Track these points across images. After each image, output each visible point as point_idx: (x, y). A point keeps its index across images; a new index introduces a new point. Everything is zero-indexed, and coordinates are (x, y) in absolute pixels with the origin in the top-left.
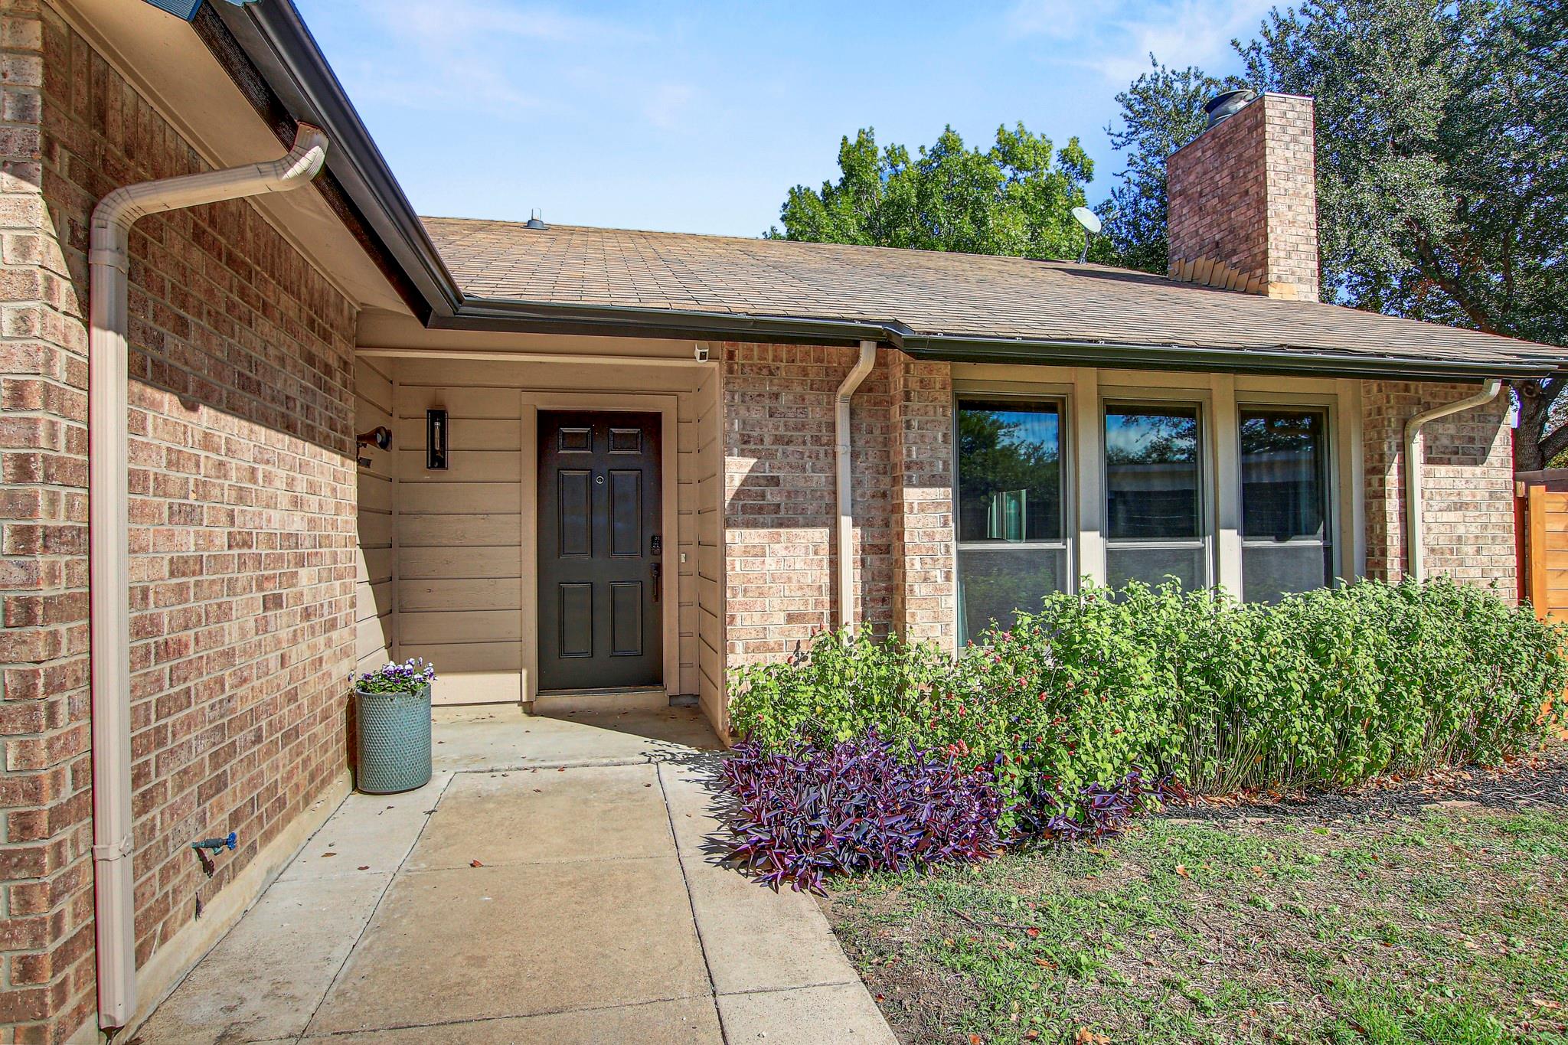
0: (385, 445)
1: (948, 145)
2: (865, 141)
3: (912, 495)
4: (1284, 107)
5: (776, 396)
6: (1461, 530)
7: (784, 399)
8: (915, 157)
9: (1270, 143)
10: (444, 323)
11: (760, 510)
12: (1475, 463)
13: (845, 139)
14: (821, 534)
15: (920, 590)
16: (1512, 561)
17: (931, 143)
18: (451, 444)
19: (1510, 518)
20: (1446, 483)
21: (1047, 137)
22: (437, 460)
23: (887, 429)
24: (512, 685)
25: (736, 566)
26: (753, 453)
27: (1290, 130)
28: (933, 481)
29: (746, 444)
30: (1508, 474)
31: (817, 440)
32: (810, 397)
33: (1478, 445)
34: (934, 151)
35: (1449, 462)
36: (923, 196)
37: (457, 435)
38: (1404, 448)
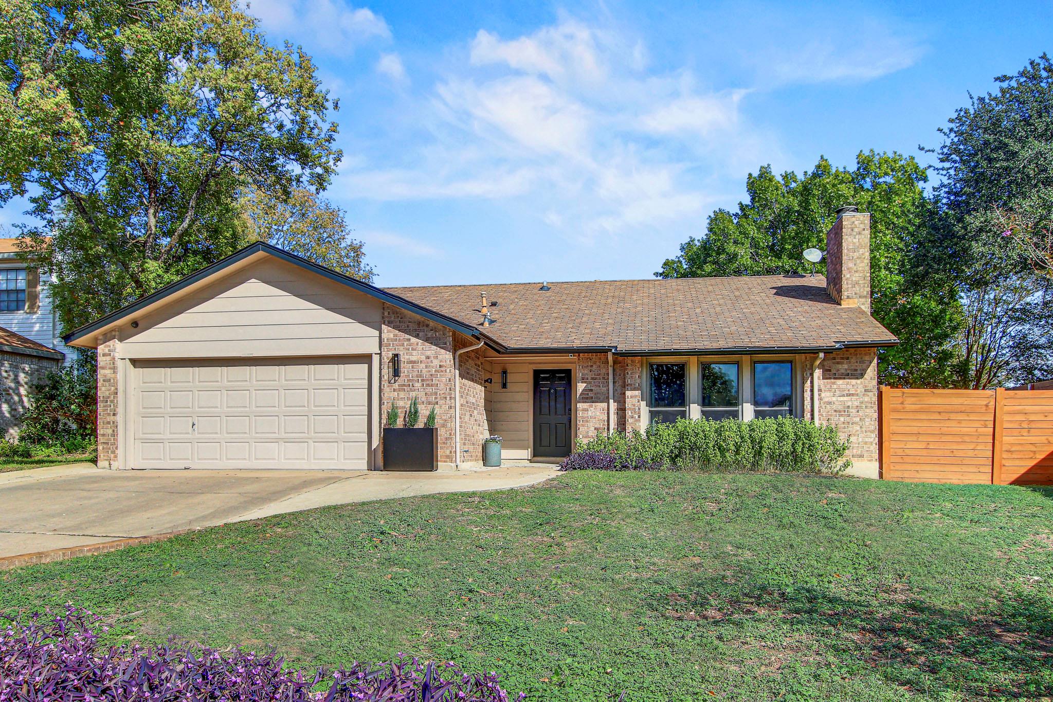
0: (491, 383)
1: (822, 170)
2: (765, 174)
3: (628, 393)
4: (854, 219)
5: (592, 366)
6: (850, 404)
7: (594, 367)
8: (800, 177)
9: (845, 237)
10: (503, 353)
11: (587, 398)
12: (857, 378)
13: (750, 175)
14: (605, 405)
15: (630, 420)
16: (876, 415)
18: (508, 381)
19: (875, 399)
20: (844, 386)
22: (504, 386)
23: (624, 375)
24: (526, 453)
25: (580, 414)
26: (585, 382)
27: (856, 230)
28: (635, 389)
29: (583, 380)
30: (875, 382)
31: (604, 378)
32: (602, 366)
33: (859, 372)
34: (813, 173)
35: (844, 379)
37: (510, 378)
38: (812, 374)
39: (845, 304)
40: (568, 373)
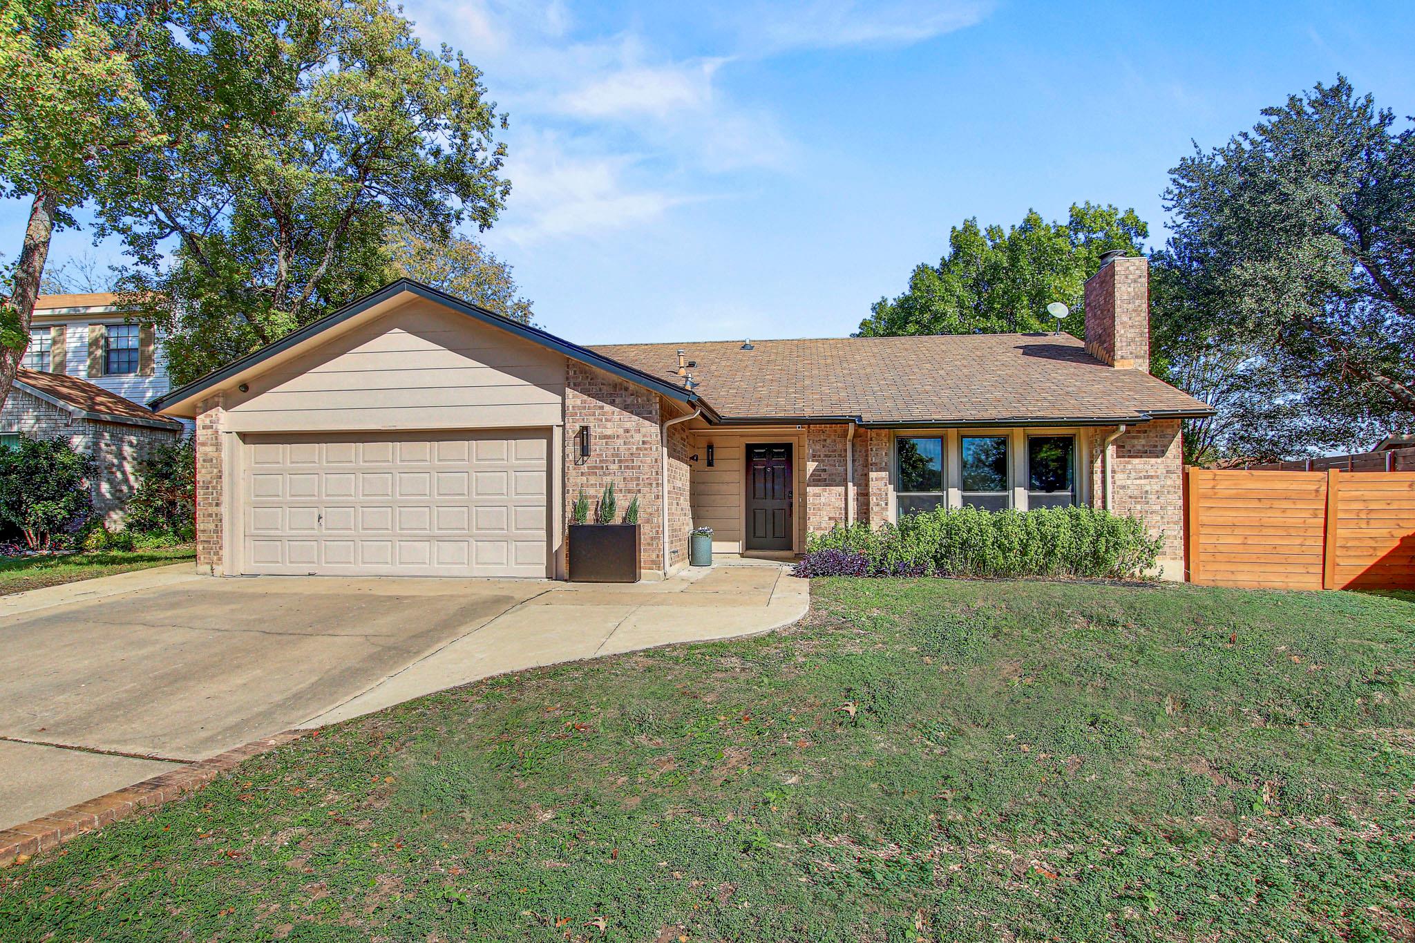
0: (697, 460)
1: (1031, 224)
2: (970, 227)
3: (873, 475)
4: (1128, 264)
5: (825, 440)
6: (1148, 488)
7: (828, 441)
8: (1007, 233)
9: (1117, 286)
10: (716, 424)
11: (819, 480)
12: (1158, 457)
13: (954, 228)
14: (841, 489)
15: (876, 509)
16: (1181, 502)
17: (1019, 223)
18: (714, 458)
19: (1179, 482)
20: (1141, 466)
21: (1113, 207)
22: (710, 464)
23: (867, 451)
24: (736, 547)
25: (810, 500)
26: (817, 461)
27: (1131, 277)
28: (881, 470)
29: (814, 457)
30: (1179, 462)
31: (840, 455)
32: (838, 440)
33: (1159, 448)
34: (1021, 228)
35: (1141, 457)
36: (1014, 260)
37: (718, 454)
38: (1103, 452)
39: (1118, 366)
40: (788, 448)
